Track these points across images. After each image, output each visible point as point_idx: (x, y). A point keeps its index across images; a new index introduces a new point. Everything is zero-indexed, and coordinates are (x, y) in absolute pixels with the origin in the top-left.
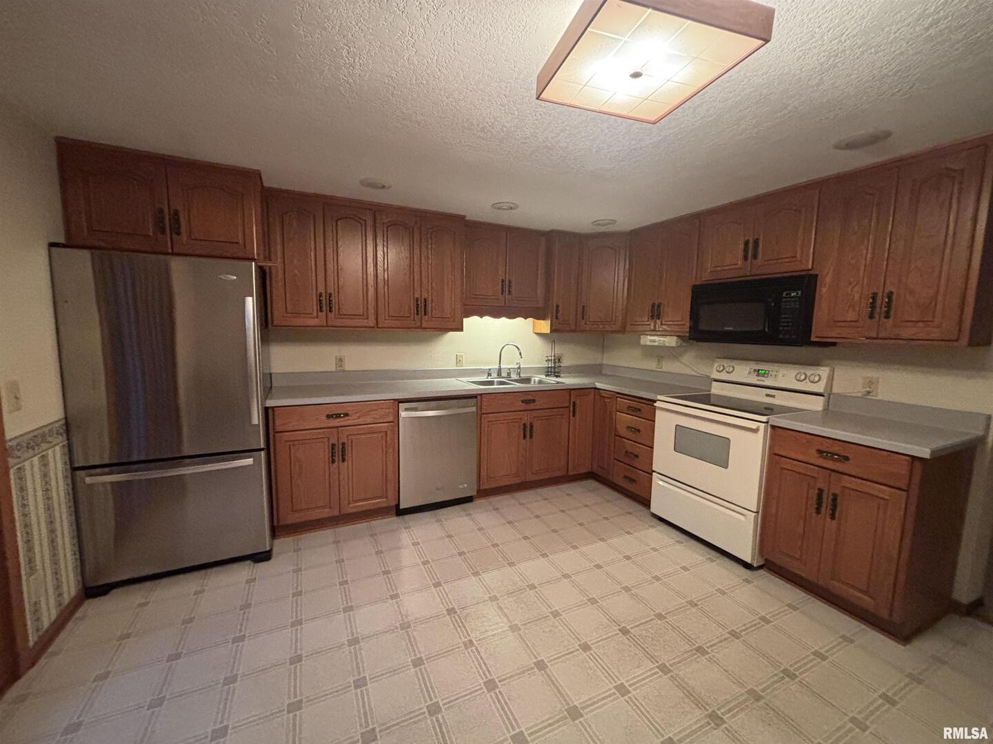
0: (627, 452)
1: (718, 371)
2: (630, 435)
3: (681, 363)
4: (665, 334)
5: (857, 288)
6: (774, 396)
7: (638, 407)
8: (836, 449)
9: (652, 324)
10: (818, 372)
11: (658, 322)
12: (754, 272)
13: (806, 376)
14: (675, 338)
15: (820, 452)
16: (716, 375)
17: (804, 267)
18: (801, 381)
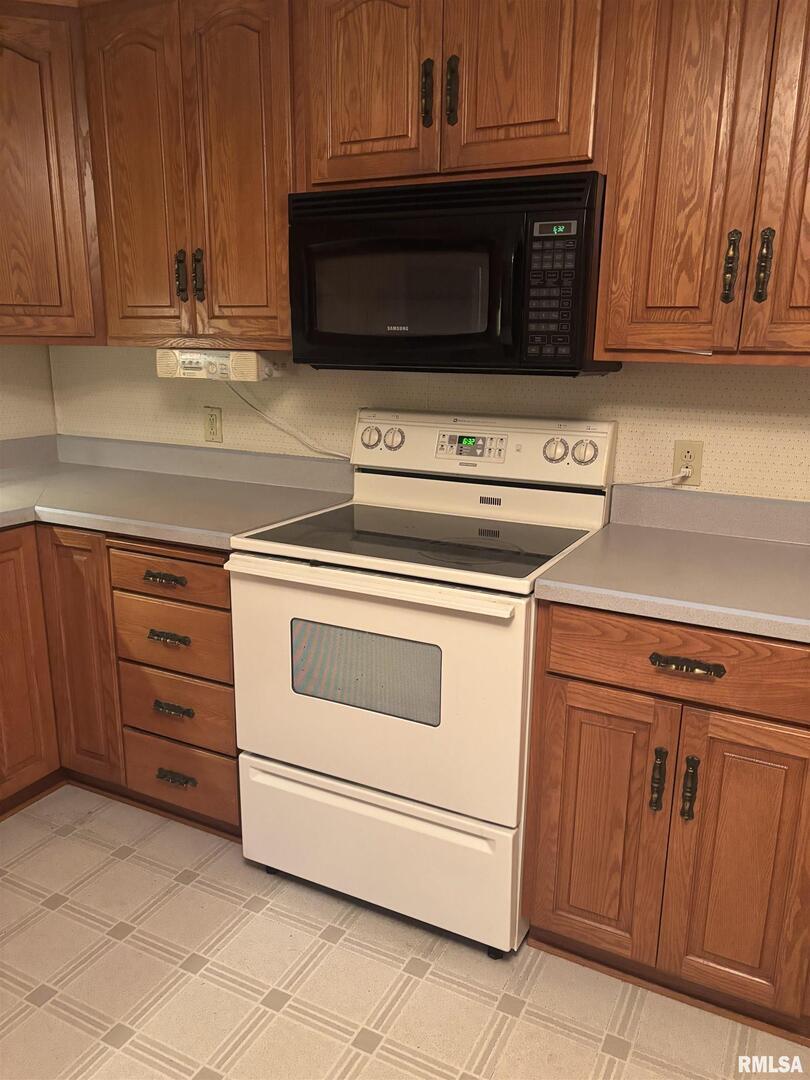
0: (158, 704)
1: (367, 446)
2: (158, 653)
3: (267, 422)
4: (222, 344)
5: (700, 216)
6: (497, 502)
7: (177, 575)
8: (698, 649)
9: (185, 317)
10: (587, 437)
11: (201, 307)
12: (452, 162)
13: (567, 448)
14: (253, 356)
15: (655, 658)
16: (362, 457)
17: (574, 155)
18: (557, 461)
